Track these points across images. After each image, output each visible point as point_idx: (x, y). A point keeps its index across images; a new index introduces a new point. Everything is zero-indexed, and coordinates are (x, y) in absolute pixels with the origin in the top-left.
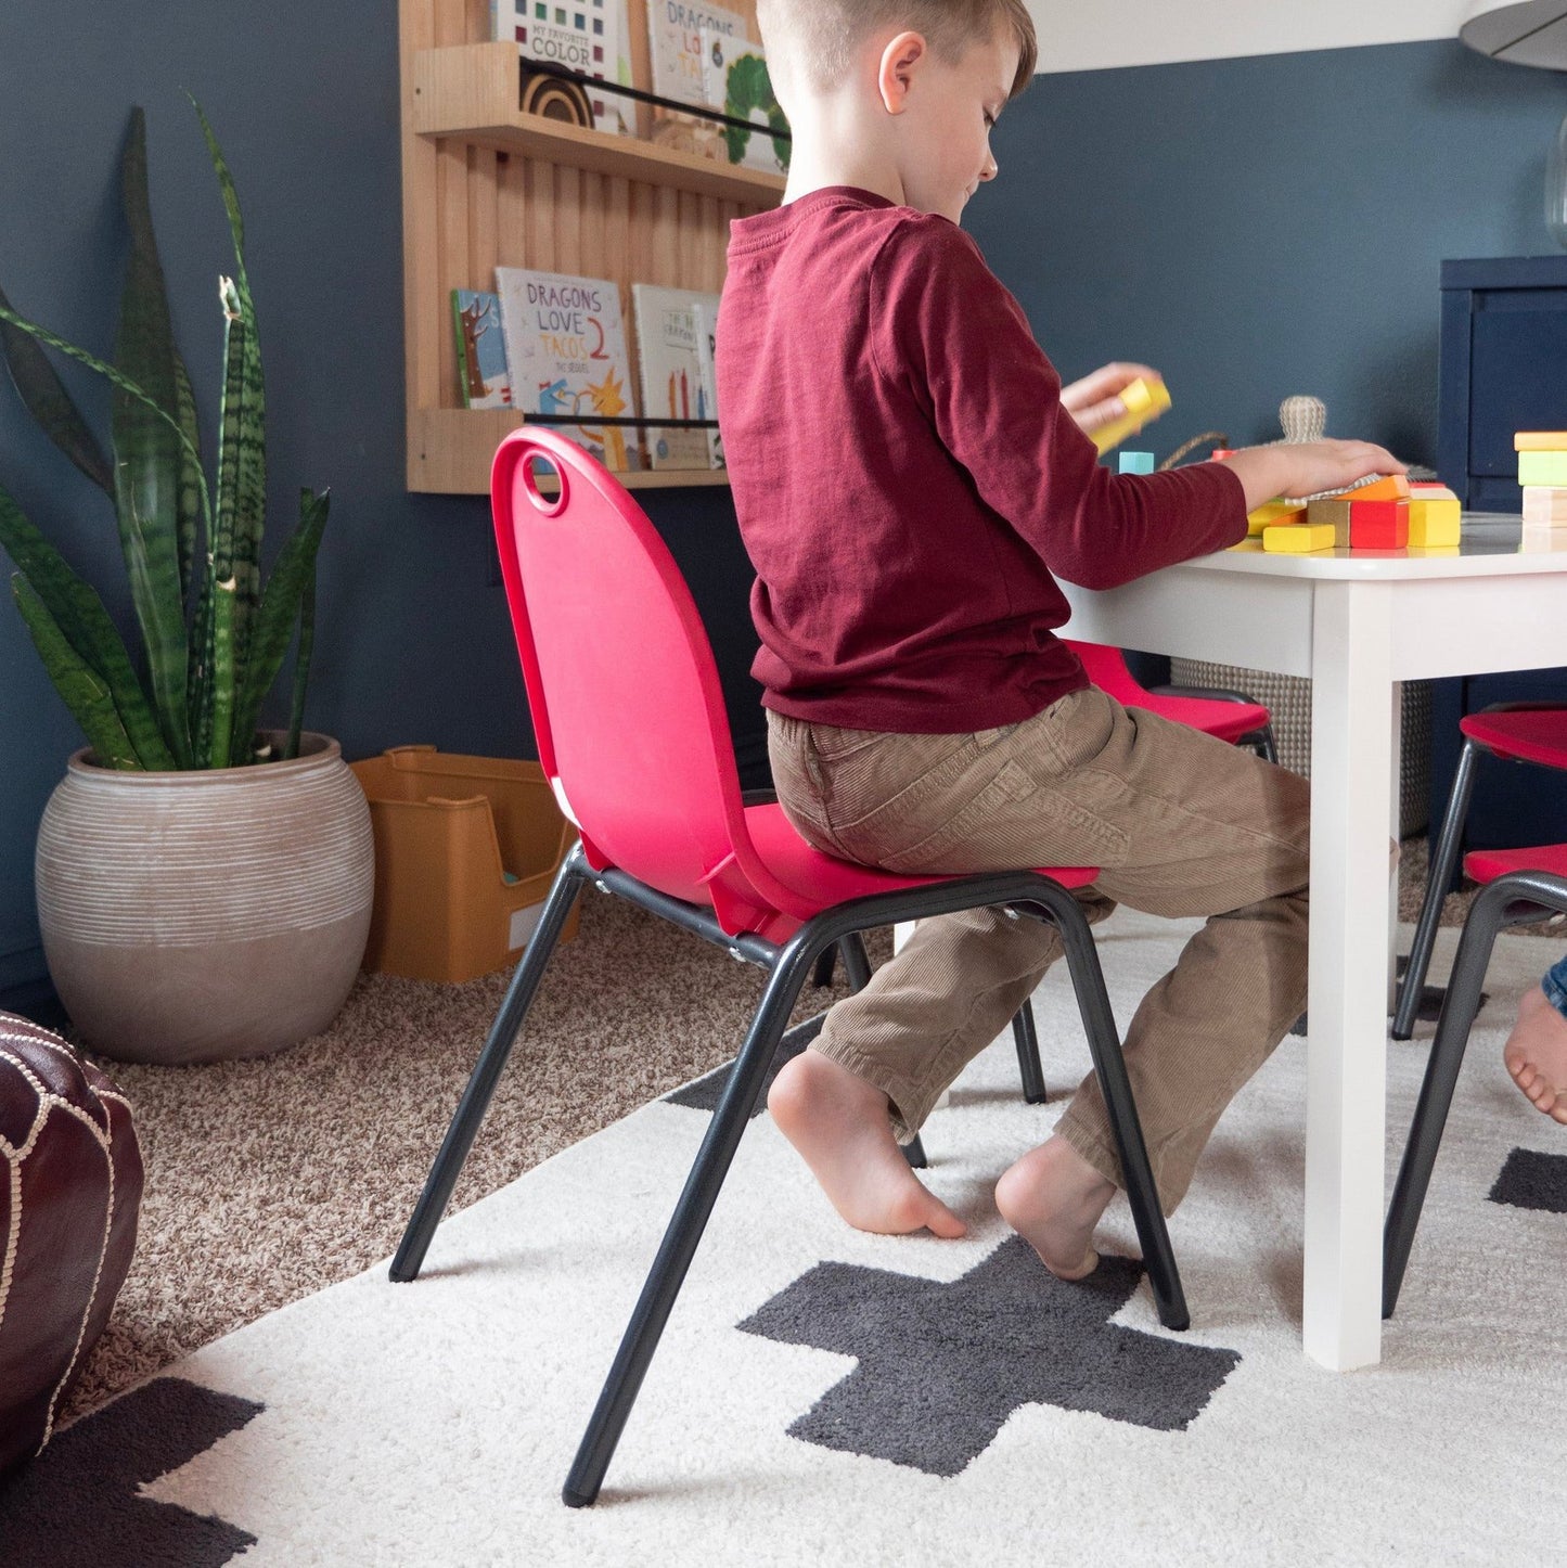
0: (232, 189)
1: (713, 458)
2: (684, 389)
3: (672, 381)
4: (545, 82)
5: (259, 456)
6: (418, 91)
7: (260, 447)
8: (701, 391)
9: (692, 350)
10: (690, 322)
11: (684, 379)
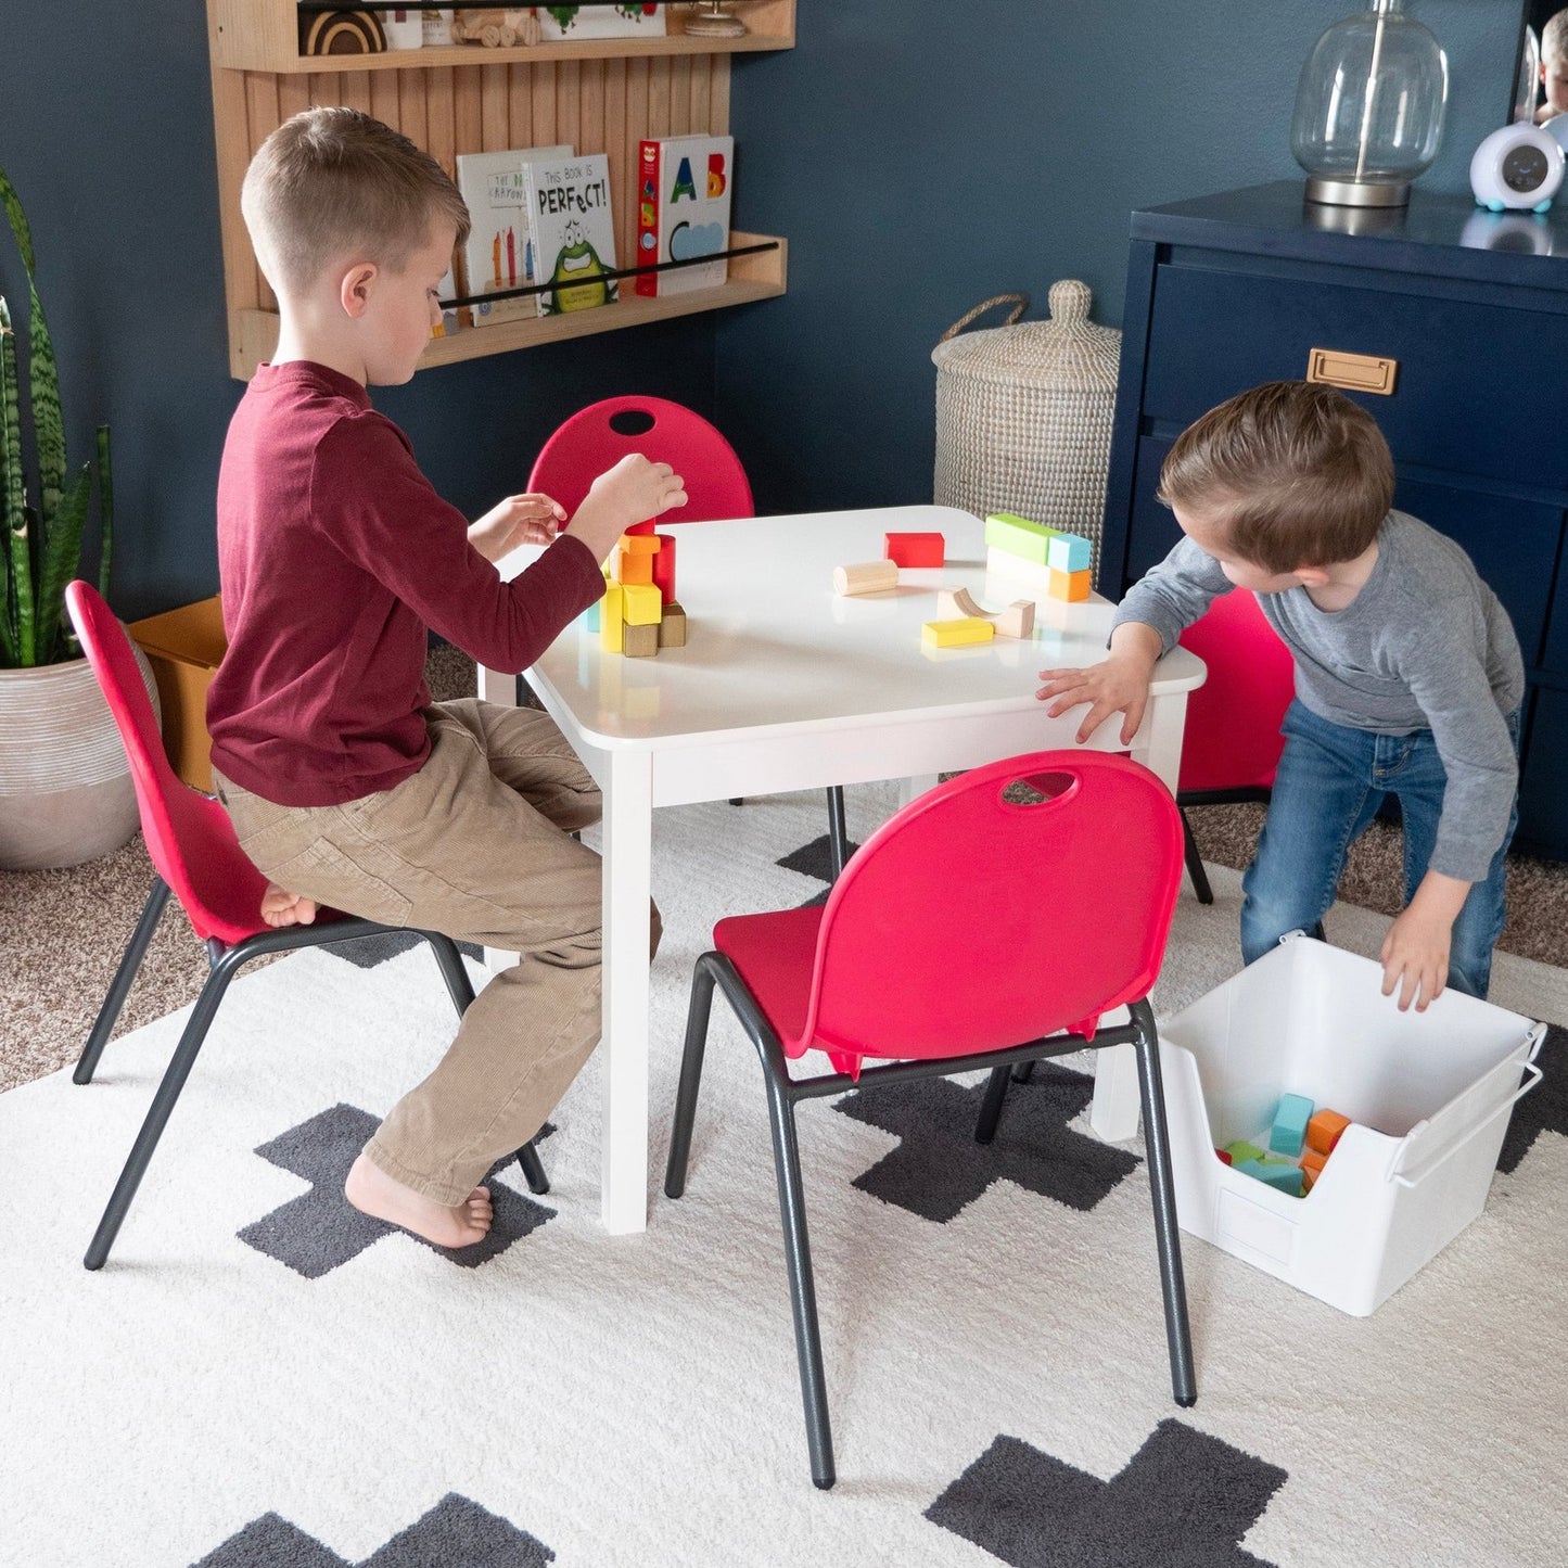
0: (15, 202)
1: (539, 307)
2: (511, 247)
3: (497, 241)
4: (332, 17)
5: (56, 411)
6: (221, 29)
7: (56, 404)
8: (529, 245)
9: (520, 207)
10: (518, 180)
11: (510, 237)
